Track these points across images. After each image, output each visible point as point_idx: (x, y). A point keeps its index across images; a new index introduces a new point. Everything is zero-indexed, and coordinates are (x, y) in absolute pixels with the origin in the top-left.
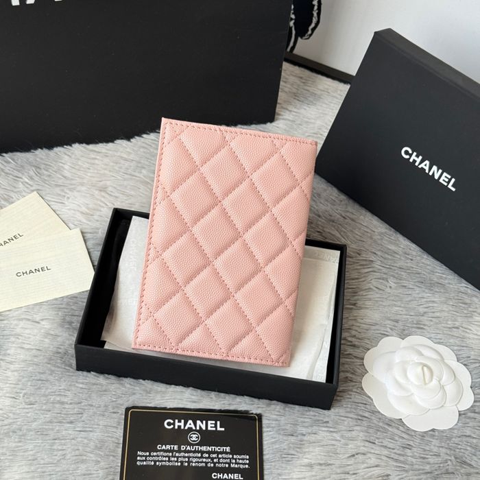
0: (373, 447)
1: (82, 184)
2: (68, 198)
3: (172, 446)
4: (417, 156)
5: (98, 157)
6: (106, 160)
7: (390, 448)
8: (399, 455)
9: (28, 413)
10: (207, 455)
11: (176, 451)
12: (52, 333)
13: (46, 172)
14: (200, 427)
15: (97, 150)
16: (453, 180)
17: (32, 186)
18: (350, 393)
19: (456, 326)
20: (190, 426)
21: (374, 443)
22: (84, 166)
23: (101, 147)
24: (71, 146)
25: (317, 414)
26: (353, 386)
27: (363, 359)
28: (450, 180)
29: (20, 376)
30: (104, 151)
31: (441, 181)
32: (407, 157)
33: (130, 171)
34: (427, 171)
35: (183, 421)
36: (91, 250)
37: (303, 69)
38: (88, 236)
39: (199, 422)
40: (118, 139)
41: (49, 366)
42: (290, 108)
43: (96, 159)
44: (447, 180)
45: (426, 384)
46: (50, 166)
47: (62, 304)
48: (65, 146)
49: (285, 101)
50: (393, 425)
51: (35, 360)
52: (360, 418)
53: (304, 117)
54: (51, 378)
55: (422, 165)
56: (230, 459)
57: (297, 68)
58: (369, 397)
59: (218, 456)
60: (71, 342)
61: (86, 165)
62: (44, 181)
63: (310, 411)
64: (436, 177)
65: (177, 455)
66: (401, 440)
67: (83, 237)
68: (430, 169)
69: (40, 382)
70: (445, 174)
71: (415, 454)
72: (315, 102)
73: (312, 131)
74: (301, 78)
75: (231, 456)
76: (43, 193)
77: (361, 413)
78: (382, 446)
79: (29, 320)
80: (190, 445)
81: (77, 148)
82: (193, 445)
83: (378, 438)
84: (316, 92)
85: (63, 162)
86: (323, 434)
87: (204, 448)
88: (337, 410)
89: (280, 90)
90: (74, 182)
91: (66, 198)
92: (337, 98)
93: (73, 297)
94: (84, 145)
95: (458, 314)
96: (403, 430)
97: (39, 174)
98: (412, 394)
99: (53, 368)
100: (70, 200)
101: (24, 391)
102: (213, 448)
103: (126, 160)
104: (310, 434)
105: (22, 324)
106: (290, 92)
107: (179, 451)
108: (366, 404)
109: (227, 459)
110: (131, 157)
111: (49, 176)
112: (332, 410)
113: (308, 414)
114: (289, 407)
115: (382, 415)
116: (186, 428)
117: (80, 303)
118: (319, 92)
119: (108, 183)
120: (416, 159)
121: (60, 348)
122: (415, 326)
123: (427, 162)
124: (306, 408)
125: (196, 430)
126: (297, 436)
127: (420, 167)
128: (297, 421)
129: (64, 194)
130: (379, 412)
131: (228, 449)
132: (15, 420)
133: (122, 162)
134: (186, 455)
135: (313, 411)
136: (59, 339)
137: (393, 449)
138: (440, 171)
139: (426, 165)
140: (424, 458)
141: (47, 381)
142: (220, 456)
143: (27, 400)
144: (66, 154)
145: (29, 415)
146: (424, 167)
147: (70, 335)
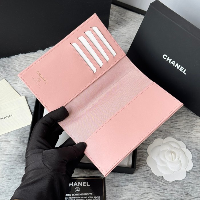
0: (151, 190)
2: (19, 81)
3: (69, 194)
4: (170, 59)
5: (30, 60)
7: (158, 190)
8: (162, 193)
9: (8, 183)
10: (83, 197)
11: (70, 197)
13: (8, 69)
14: (80, 185)
15: (30, 56)
16: (185, 70)
17: (2, 76)
18: (142, 166)
19: (186, 132)
20: (76, 185)
21: (151, 188)
22: (25, 65)
24: (18, 55)
25: (128, 176)
26: (143, 162)
27: (147, 149)
28: (184, 70)
29: (4, 167)
31: (180, 70)
32: (165, 59)
34: (174, 65)
35: (72, 183)
36: (30, 106)
37: (120, 7)
38: (28, 99)
39: (79, 183)
40: (39, 50)
41: (16, 162)
42: (114, 28)
43: (30, 61)
44: (183, 70)
45: (173, 160)
46: (9, 65)
48: (16, 55)
49: (112, 25)
50: (159, 179)
51: (10, 159)
52: (146, 177)
53: (120, 33)
54: (17, 167)
55: (172, 63)
56: (93, 198)
57: (117, 7)
58: (149, 167)
59: (87, 197)
61: (25, 64)
62: (8, 73)
63: (125, 175)
64: (178, 68)
65: (71, 198)
66: (162, 186)
67: (26, 99)
68: (175, 64)
69: (12, 169)
70: (182, 67)
71: (168, 192)
72: (125, 25)
73: (124, 40)
74: (119, 12)
75: (93, 197)
76: (8, 79)
77: (146, 175)
78: (155, 189)
79: (5, 141)
80: (76, 193)
81: (21, 56)
82: (77, 193)
83: (153, 186)
84: (126, 19)
85: (15, 63)
86: (130, 186)
87: (82, 194)
88: (136, 174)
89: (110, 20)
92: (135, 22)
93: (23, 129)
94: (24, 54)
95: (187, 126)
96: (163, 182)
97: (5, 70)
98: (168, 165)
99: (17, 163)
101: (6, 174)
102: (85, 194)
104: (125, 186)
106: (114, 20)
107: (71, 196)
108: (148, 171)
109: (91, 198)
111: (10, 71)
112: (134, 174)
113: (124, 176)
114: (116, 174)
115: (155, 175)
116: (74, 186)
117: (27, 131)
118: (127, 19)
120: (169, 60)
121: (20, 153)
122: (169, 133)
123: (174, 62)
124: (123, 174)
125: (78, 187)
126: (120, 187)
127: (171, 63)
128: (120, 180)
129: (16, 79)
130: (153, 174)
131: (91, 194)
132: (3, 187)
134: (75, 198)
135: (126, 175)
137: (160, 190)
138: (180, 66)
139: (173, 63)
140: (172, 194)
141: (15, 168)
142: (88, 197)
143: (7, 178)
144: (16, 59)
145: (9, 184)
146: (173, 64)
147: (24, 147)
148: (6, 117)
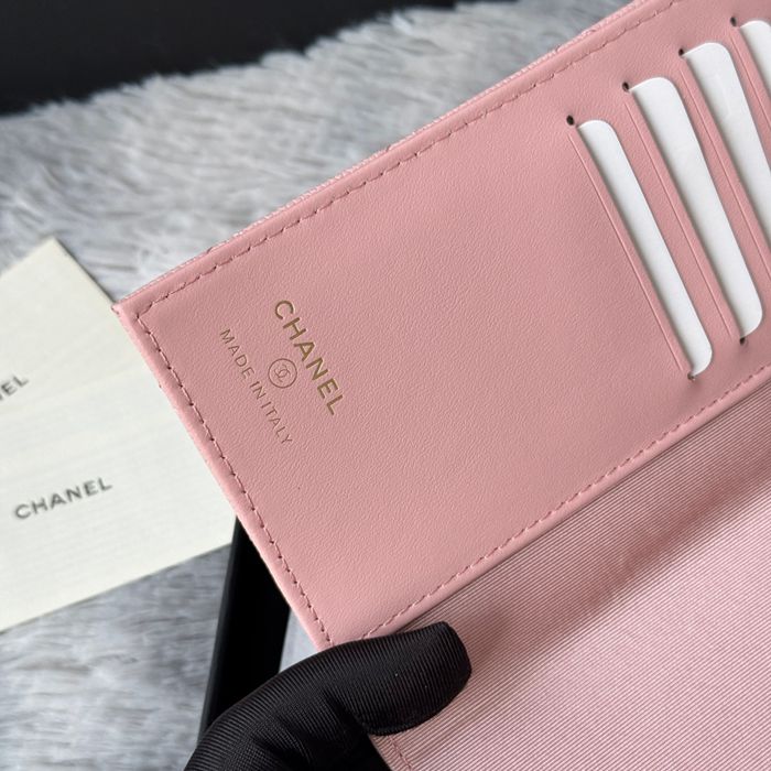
1: (181, 206)
6: (244, 123)
12: (128, 704)
13: (76, 177)
17: (40, 221)
23: (229, 82)
30: (235, 93)
33: (312, 153)
47: (151, 606)
48: (126, 89)
60: (182, 728)
61: (187, 145)
62: (75, 205)
76: (74, 242)
81: (160, 93)
90: (159, 199)
91: (138, 255)
94: (179, 80)
97: (60, 183)
100: (151, 260)
103: (298, 116)
105: (39, 681)
110: (314, 105)
111: (87, 187)
119: (256, 195)
129: (128, 241)
133: (289, 123)
136: (150, 723)
148: (64, 497)
